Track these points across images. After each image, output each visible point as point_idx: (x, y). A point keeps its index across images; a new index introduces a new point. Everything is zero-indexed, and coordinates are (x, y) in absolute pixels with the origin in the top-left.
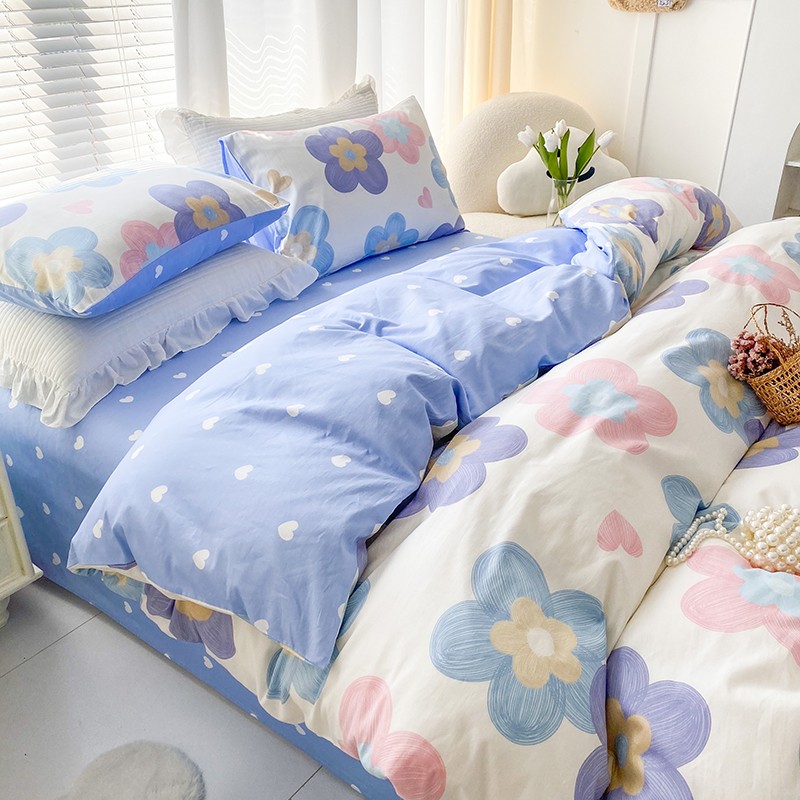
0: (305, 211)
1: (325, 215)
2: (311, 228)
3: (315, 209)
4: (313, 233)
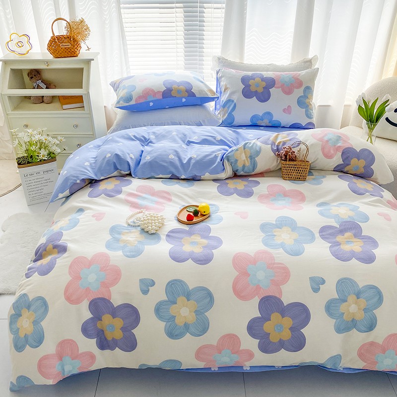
0: (229, 101)
1: (235, 104)
2: (229, 107)
3: (233, 101)
4: (228, 109)
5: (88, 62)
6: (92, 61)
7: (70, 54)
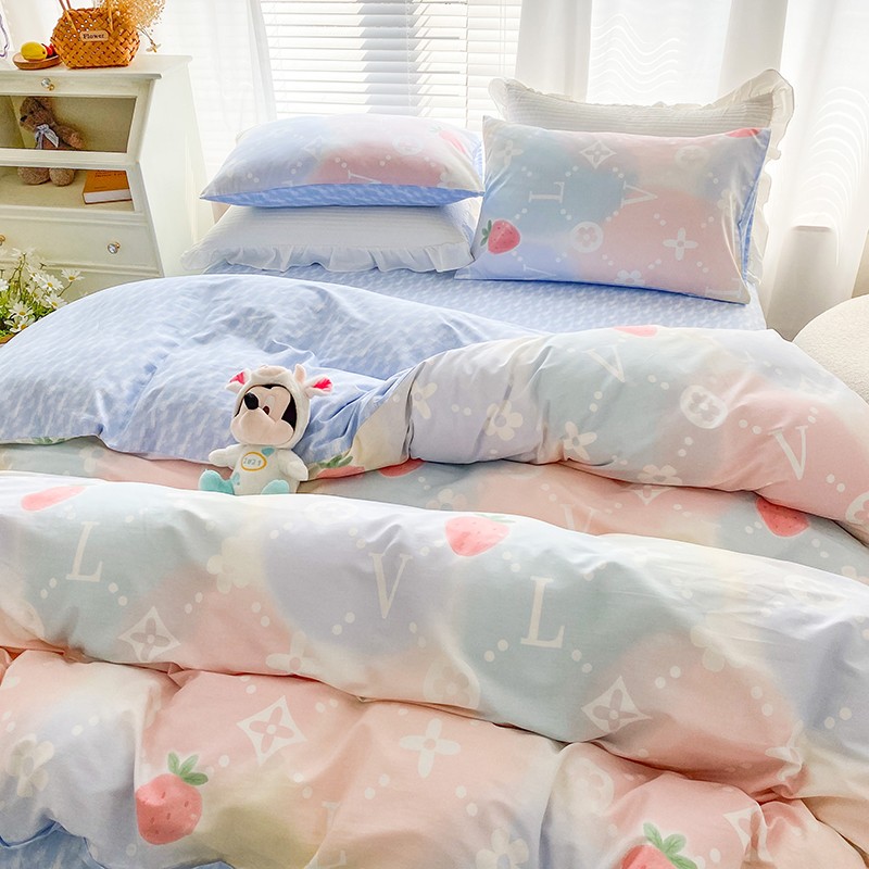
5: (148, 82)
6: (157, 81)
7: (107, 59)
